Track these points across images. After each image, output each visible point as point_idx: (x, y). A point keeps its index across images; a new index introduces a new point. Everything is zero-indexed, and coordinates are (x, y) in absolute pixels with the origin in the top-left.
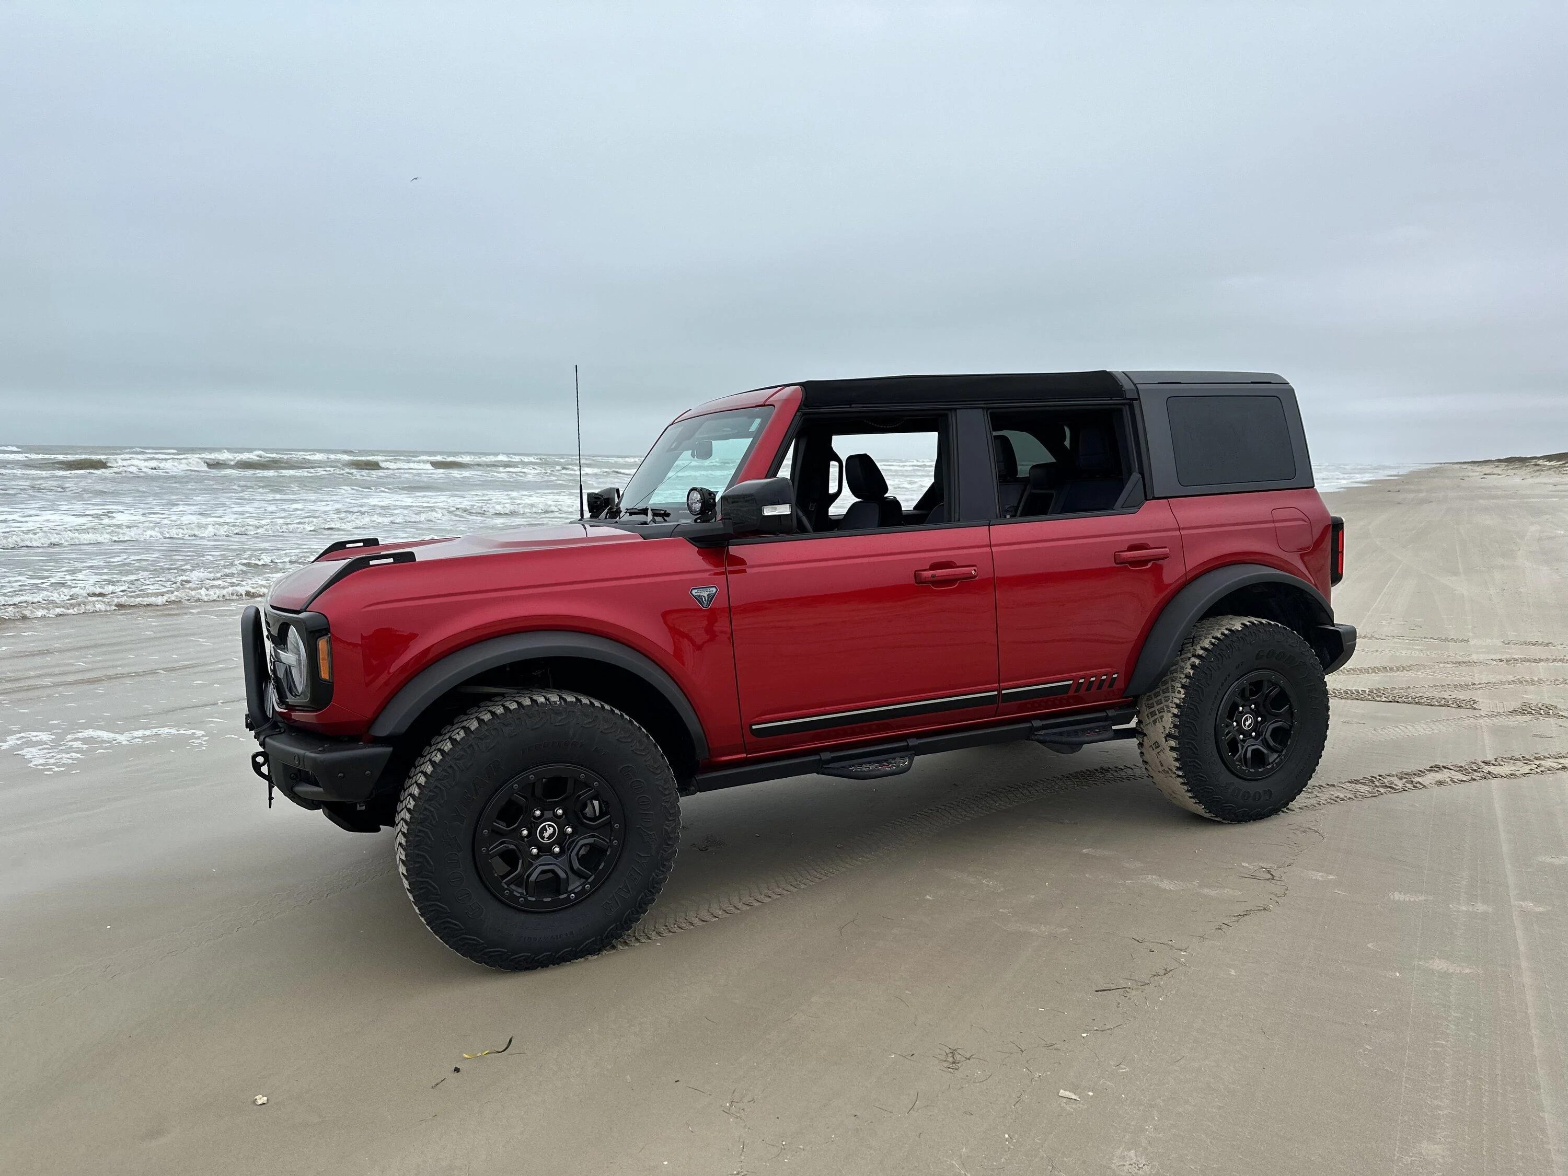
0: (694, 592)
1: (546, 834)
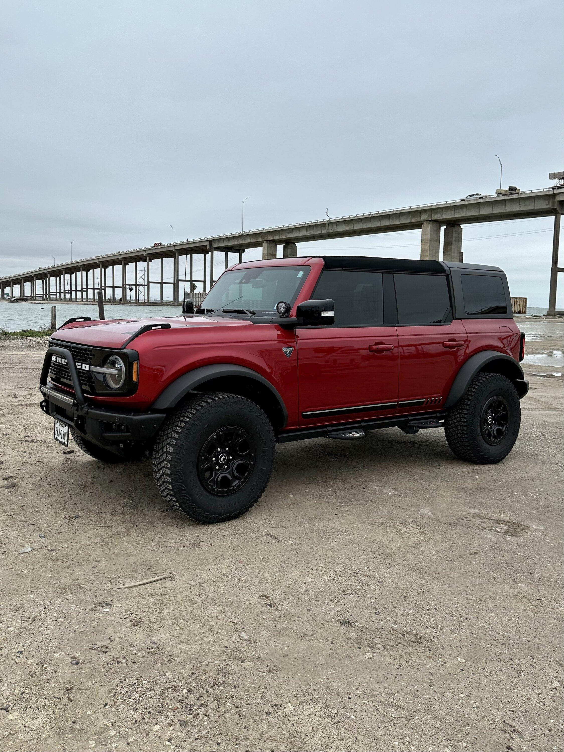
0: (284, 349)
1: (222, 459)
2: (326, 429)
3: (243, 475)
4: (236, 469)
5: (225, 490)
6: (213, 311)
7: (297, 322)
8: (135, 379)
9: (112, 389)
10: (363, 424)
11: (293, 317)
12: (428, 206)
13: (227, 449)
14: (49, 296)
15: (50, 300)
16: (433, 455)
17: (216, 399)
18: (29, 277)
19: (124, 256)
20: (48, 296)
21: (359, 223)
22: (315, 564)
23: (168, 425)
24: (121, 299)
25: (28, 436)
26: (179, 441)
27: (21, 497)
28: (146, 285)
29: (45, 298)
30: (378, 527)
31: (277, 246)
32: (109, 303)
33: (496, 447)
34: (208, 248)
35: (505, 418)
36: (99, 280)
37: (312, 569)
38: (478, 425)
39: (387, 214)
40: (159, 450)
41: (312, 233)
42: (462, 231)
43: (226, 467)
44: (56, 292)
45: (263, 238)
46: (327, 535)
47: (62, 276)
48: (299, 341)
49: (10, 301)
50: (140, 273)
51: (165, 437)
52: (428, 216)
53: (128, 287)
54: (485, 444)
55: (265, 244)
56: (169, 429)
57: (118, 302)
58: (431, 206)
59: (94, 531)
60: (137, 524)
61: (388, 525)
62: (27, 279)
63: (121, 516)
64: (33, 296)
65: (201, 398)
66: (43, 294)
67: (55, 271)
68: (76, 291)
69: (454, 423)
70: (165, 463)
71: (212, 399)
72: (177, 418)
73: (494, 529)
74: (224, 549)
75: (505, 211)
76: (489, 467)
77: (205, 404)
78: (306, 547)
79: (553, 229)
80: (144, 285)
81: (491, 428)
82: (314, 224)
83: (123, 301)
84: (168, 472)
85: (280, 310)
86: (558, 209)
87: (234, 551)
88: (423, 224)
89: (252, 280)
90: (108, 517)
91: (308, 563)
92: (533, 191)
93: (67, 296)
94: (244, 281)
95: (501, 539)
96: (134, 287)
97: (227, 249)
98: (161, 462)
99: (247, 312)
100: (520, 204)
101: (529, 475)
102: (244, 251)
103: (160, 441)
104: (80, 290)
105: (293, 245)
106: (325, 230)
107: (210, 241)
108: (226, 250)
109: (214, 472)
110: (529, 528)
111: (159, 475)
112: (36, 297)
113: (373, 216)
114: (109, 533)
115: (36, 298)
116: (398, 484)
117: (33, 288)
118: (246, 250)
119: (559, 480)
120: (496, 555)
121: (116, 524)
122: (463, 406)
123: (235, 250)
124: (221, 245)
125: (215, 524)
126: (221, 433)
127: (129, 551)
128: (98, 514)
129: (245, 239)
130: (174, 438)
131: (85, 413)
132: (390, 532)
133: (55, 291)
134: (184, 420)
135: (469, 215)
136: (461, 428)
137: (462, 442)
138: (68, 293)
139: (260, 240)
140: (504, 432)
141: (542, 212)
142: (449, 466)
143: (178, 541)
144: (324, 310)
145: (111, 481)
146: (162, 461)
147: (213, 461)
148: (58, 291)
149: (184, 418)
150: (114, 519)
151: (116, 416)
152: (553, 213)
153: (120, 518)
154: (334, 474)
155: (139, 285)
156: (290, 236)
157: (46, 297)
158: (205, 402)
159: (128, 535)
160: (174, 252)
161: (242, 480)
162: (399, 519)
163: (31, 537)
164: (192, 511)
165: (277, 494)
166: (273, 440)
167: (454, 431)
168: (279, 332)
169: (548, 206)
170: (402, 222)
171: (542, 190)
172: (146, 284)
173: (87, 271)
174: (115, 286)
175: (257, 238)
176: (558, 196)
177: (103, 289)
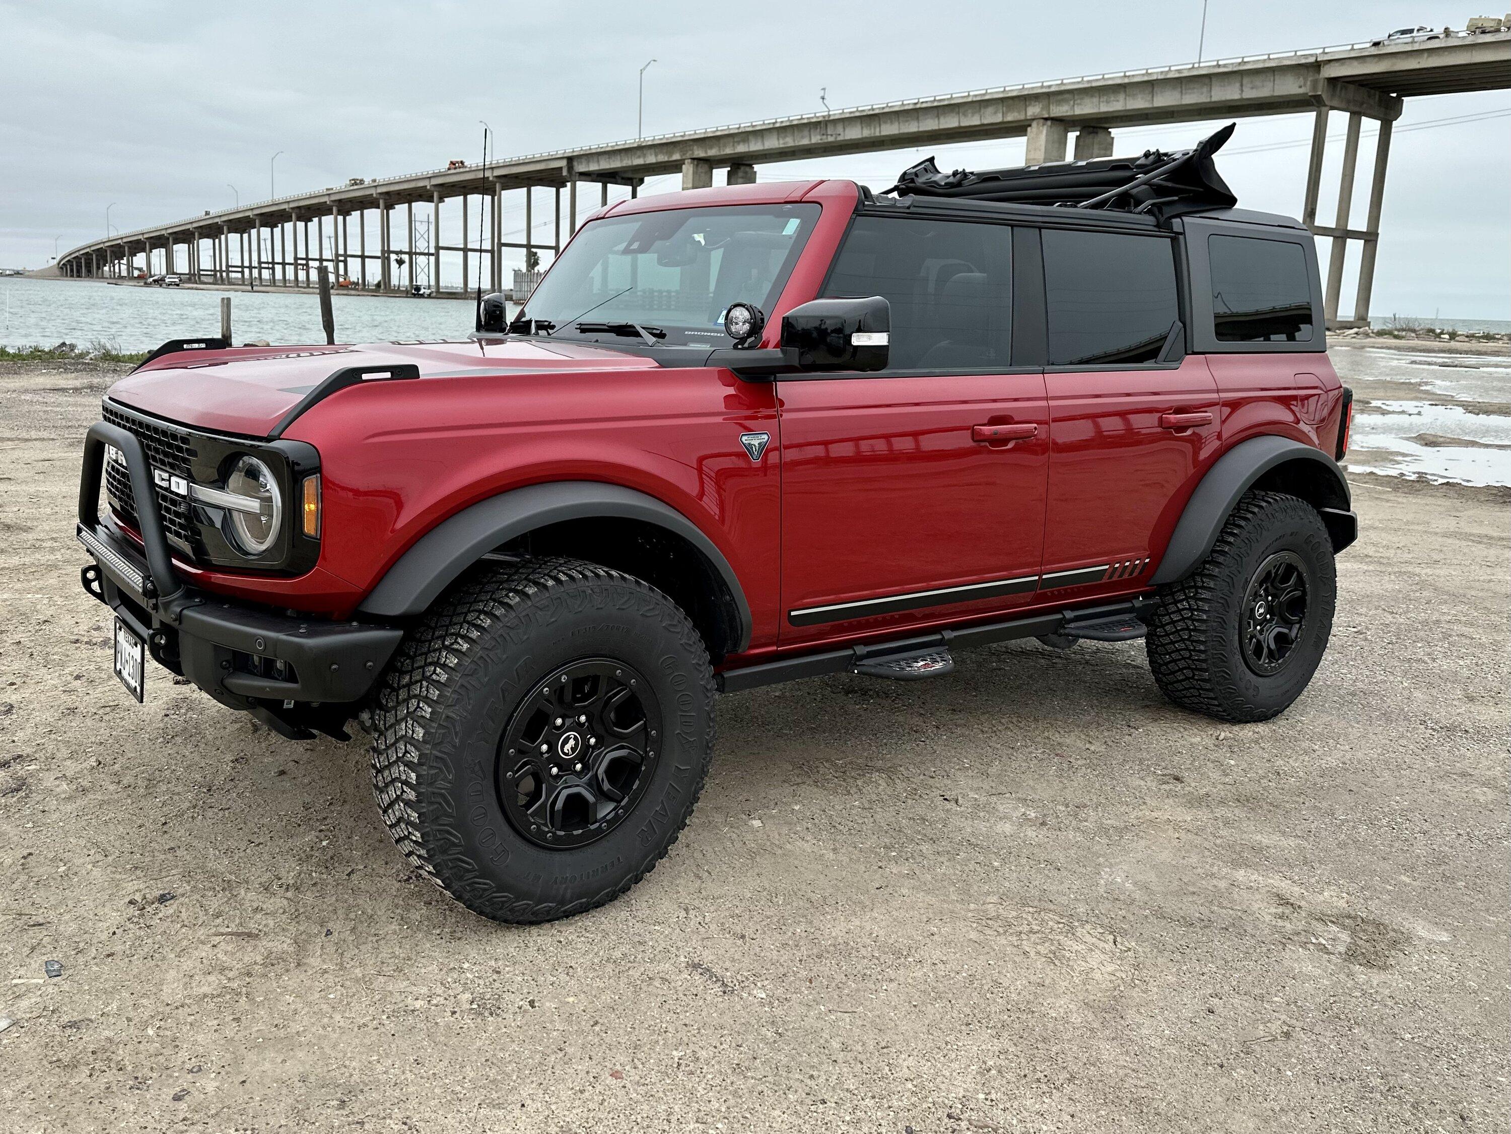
0: (744, 438)
1: (567, 748)
2: (850, 652)
3: (625, 788)
4: (607, 772)
5: (575, 833)
6: (553, 327)
7: (782, 363)
8: (310, 527)
9: (247, 553)
10: (949, 635)
11: (770, 348)
12: (1042, 87)
13: (583, 718)
14: (228, 275)
15: (230, 283)
16: (1107, 693)
17: (550, 583)
18: (183, 232)
19: (384, 189)
20: (224, 274)
21: (892, 123)
22: (833, 1081)
23: (413, 659)
24: (379, 282)
25: (98, 629)
26: (440, 709)
27: (30, 825)
28: (432, 254)
29: (219, 278)
30: (999, 934)
31: (715, 171)
32: (353, 292)
33: (1272, 678)
34: (565, 173)
35: (1297, 606)
36: (333, 240)
37: (824, 1102)
38: (1234, 627)
39: (953, 102)
40: (387, 729)
41: (789, 142)
42: (1112, 144)
43: (579, 767)
44: (242, 267)
45: (683, 152)
46: (859, 967)
47: (254, 232)
48: (786, 416)
49: (146, 283)
50: (421, 228)
51: (403, 694)
52: (1042, 109)
53: (393, 257)
54: (1249, 675)
55: (688, 168)
56: (413, 669)
57: (372, 291)
58: (1050, 87)
59: (205, 951)
60: (330, 925)
61: (1026, 928)
62: (181, 236)
63: (289, 894)
64: (194, 274)
65: (507, 581)
66: (215, 270)
67: (239, 220)
68: (284, 264)
69: (1173, 622)
70: (402, 768)
71: (536, 584)
72: (437, 638)
73: (1314, 941)
74: (570, 1023)
75: (1208, 100)
76: (1254, 732)
77: (517, 599)
78: (804, 1009)
79: (1311, 142)
80: (429, 254)
81: (1261, 631)
82: (795, 123)
83: (384, 288)
84: (411, 795)
85: (733, 328)
86: (1324, 97)
87: (597, 1028)
88: (1030, 126)
89: (658, 244)
90: (250, 897)
91: (812, 1077)
92: (1271, 57)
93: (266, 274)
94: (635, 246)
95: (1342, 976)
96: (406, 257)
97: (606, 177)
98: (390, 765)
99: (642, 332)
100: (1242, 85)
101: (1360, 755)
102: (642, 181)
103: (390, 704)
104: (292, 261)
105: (748, 169)
106: (819, 137)
107: (570, 160)
108: (604, 179)
109: (544, 786)
110: (1408, 940)
111: (386, 799)
112: (200, 275)
113: (924, 105)
114: (246, 959)
115: (199, 278)
116: (1031, 783)
117: (193, 257)
118: (646, 179)
119: (1442, 773)
120: (1344, 1041)
121: (271, 923)
122: (1198, 579)
123: (623, 178)
124: (593, 167)
125: (548, 925)
126: (564, 679)
127: (295, 1027)
128: (228, 886)
129: (644, 156)
130: (427, 700)
131: (175, 620)
132: (1032, 954)
133: (240, 264)
134: (455, 646)
135: (1129, 107)
136: (1191, 636)
137: (1192, 669)
138: (268, 268)
139: (676, 157)
140: (1293, 641)
141: (1288, 102)
142: (1155, 728)
143: (440, 990)
144: (859, 330)
145: (282, 773)
146: (395, 762)
147: (542, 754)
148: (246, 264)
149: (456, 642)
150: (268, 906)
151: (254, 635)
152: (1313, 105)
153: (285, 902)
154: (864, 750)
155: (416, 254)
156: (741, 148)
157: (221, 276)
158: (516, 592)
159: (299, 965)
160: (492, 182)
161: (623, 804)
162: (1052, 907)
163: (22, 972)
164: (481, 897)
165: (718, 818)
166: (711, 690)
167: (1173, 643)
168: (731, 391)
169: (1301, 91)
170: (986, 122)
171: (1293, 54)
172: (432, 251)
173: (307, 220)
174: (366, 254)
175: (671, 154)
176: (1327, 66)
177: (341, 261)
